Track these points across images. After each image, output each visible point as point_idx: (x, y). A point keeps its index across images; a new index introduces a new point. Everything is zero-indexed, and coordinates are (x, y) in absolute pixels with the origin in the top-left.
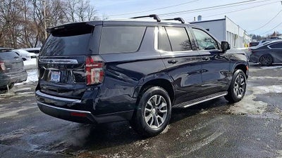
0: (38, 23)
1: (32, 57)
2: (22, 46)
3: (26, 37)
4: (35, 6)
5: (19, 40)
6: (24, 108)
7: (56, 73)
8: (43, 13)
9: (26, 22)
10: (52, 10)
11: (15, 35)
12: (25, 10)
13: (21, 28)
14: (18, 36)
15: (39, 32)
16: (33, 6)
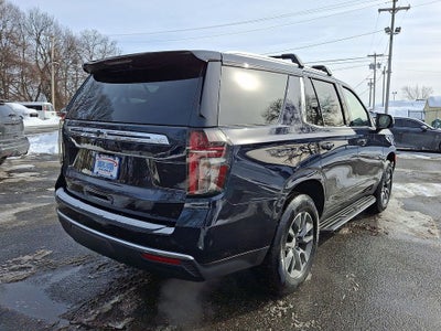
0: (41, 66)
1: (31, 115)
2: (17, 98)
3: (24, 85)
4: (39, 42)
5: (12, 90)
6: (27, 207)
7: (106, 160)
8: (50, 54)
9: (24, 65)
10: (63, 50)
11: (8, 81)
12: (24, 46)
13: (16, 71)
14: (11, 83)
15: (42, 80)
16: (35, 43)
